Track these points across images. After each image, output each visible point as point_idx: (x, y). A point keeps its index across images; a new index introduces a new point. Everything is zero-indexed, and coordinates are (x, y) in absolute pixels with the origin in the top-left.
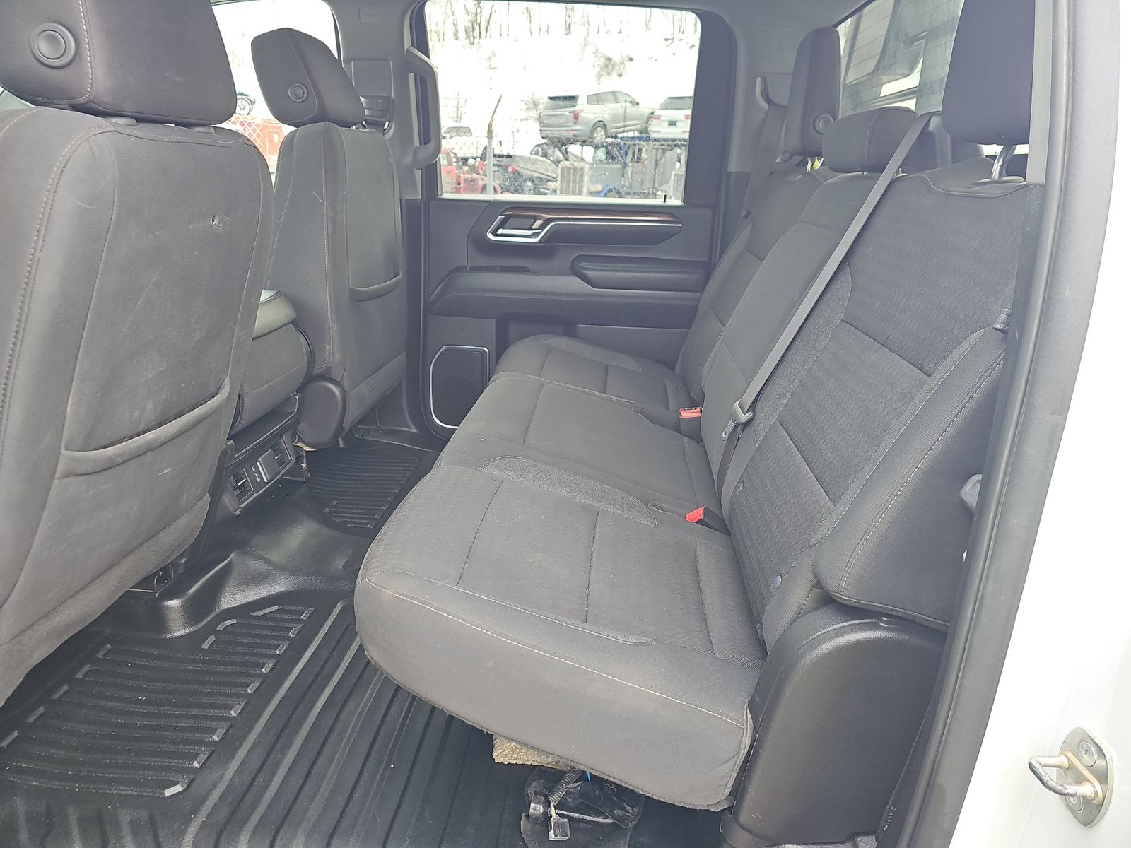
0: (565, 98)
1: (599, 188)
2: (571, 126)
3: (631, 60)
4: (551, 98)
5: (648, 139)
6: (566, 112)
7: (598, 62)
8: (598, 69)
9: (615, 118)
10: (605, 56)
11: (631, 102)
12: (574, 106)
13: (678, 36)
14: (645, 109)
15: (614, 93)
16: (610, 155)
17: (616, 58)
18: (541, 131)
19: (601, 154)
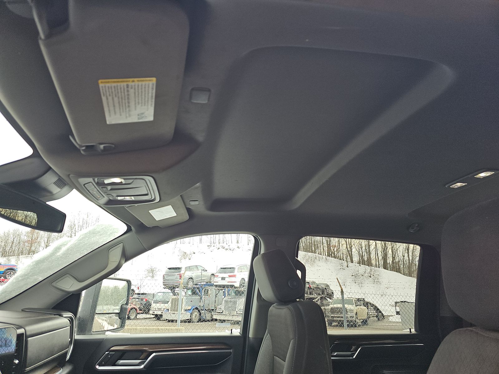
0: (176, 268)
1: (189, 308)
2: (179, 280)
3: (194, 253)
4: (170, 269)
5: (212, 285)
6: (176, 274)
7: (181, 254)
8: (180, 256)
9: (197, 277)
10: (183, 252)
11: (204, 270)
12: (180, 272)
13: (212, 245)
14: (209, 273)
15: (196, 266)
16: (194, 293)
17: (188, 253)
18: (163, 282)
19: (190, 292)
